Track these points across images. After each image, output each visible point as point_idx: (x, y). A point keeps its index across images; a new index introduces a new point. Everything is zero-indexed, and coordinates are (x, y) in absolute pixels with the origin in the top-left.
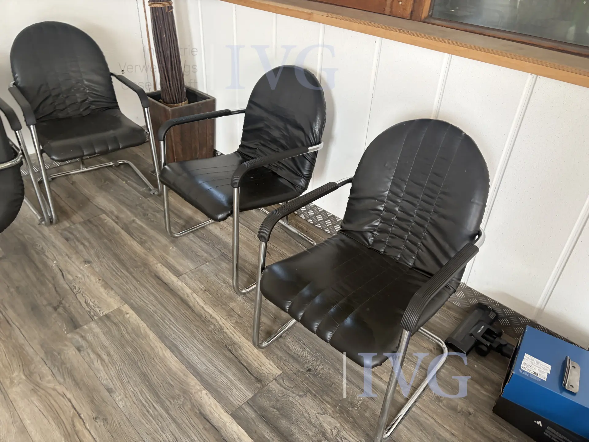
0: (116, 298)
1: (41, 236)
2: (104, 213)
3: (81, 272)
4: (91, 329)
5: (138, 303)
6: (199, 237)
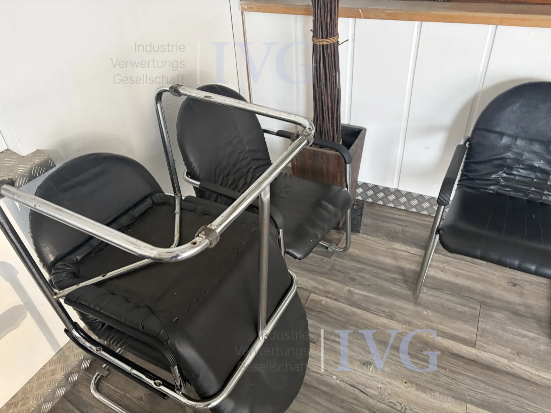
0: (449, 400)
2: (310, 293)
3: (375, 379)
5: (477, 398)
6: (435, 289)
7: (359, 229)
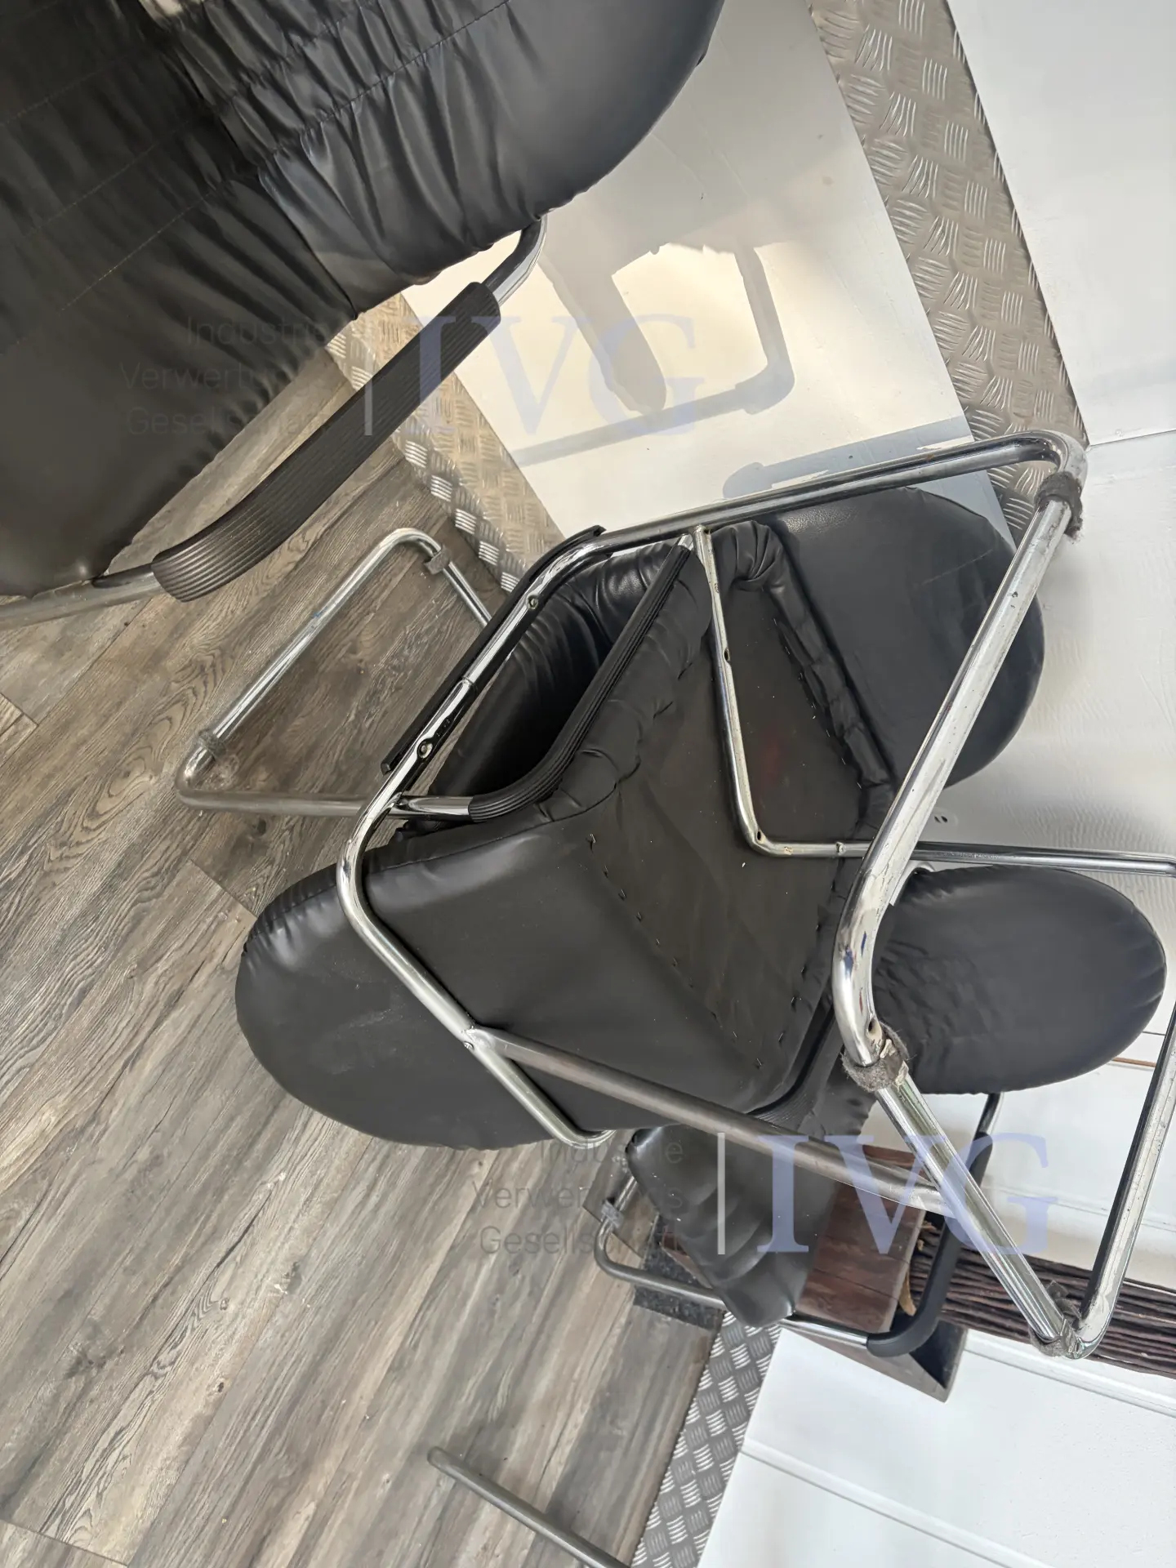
0: (150, 1510)
3: (252, 1295)
6: (441, 1518)
7: (646, 1304)
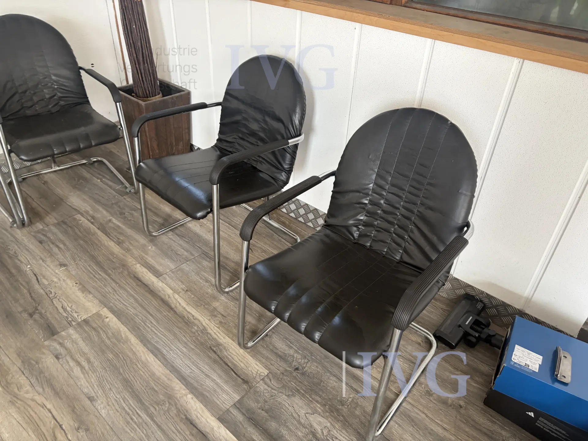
0: (95, 302)
1: (14, 240)
2: (79, 214)
3: (57, 275)
4: (69, 335)
5: (118, 307)
6: (179, 236)
